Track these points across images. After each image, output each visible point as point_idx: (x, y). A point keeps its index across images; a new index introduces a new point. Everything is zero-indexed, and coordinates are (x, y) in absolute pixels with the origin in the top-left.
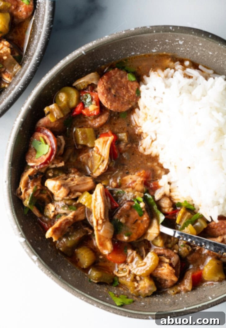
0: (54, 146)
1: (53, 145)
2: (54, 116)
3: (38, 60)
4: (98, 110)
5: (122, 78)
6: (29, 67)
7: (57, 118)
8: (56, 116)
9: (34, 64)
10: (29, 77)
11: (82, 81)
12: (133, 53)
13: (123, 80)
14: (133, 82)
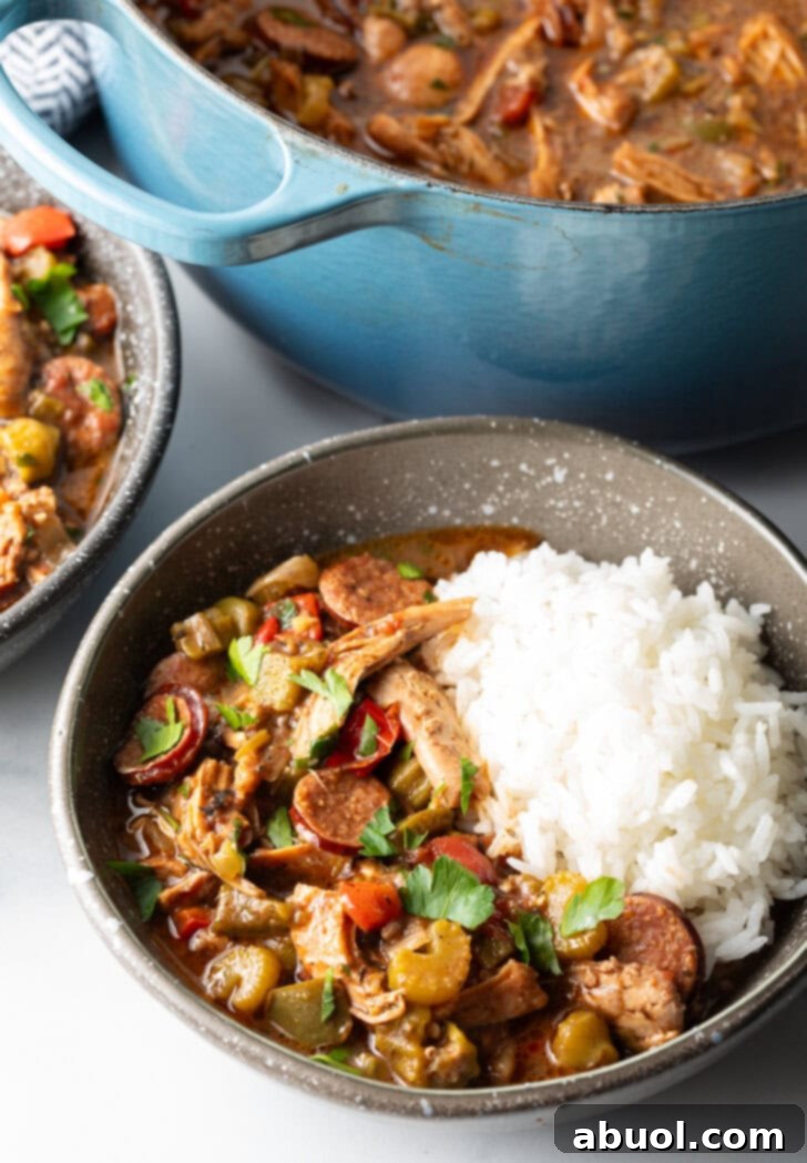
0: (201, 726)
1: (198, 722)
2: (196, 644)
3: (129, 497)
4: (318, 627)
5: (383, 571)
6: (106, 514)
7: (203, 648)
8: (200, 643)
9: (121, 505)
10: (104, 534)
11: (269, 579)
12: (433, 510)
13: (388, 577)
14: (413, 580)
